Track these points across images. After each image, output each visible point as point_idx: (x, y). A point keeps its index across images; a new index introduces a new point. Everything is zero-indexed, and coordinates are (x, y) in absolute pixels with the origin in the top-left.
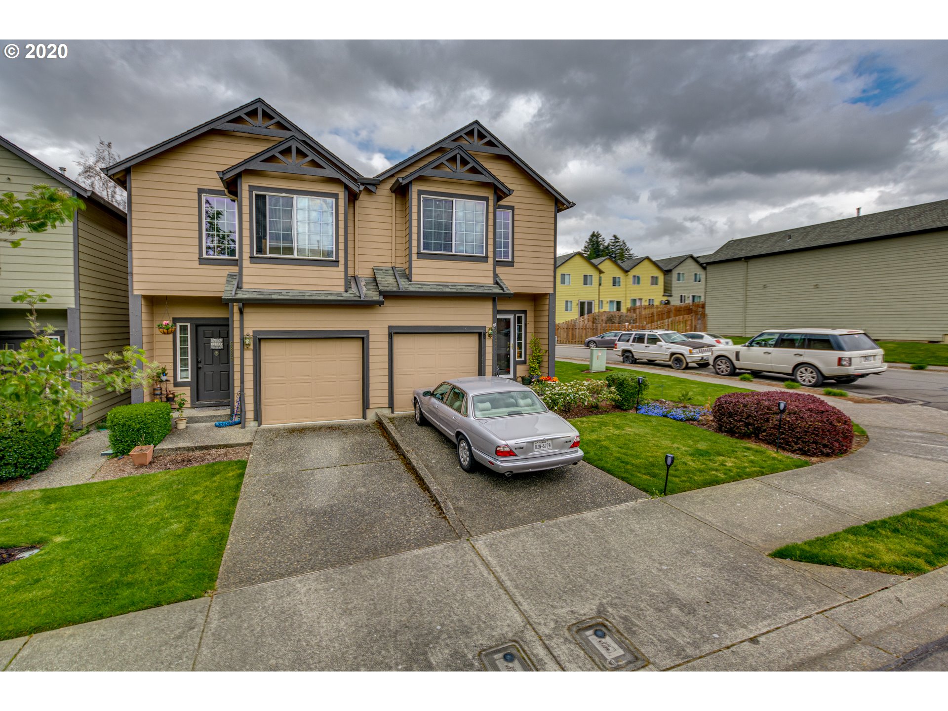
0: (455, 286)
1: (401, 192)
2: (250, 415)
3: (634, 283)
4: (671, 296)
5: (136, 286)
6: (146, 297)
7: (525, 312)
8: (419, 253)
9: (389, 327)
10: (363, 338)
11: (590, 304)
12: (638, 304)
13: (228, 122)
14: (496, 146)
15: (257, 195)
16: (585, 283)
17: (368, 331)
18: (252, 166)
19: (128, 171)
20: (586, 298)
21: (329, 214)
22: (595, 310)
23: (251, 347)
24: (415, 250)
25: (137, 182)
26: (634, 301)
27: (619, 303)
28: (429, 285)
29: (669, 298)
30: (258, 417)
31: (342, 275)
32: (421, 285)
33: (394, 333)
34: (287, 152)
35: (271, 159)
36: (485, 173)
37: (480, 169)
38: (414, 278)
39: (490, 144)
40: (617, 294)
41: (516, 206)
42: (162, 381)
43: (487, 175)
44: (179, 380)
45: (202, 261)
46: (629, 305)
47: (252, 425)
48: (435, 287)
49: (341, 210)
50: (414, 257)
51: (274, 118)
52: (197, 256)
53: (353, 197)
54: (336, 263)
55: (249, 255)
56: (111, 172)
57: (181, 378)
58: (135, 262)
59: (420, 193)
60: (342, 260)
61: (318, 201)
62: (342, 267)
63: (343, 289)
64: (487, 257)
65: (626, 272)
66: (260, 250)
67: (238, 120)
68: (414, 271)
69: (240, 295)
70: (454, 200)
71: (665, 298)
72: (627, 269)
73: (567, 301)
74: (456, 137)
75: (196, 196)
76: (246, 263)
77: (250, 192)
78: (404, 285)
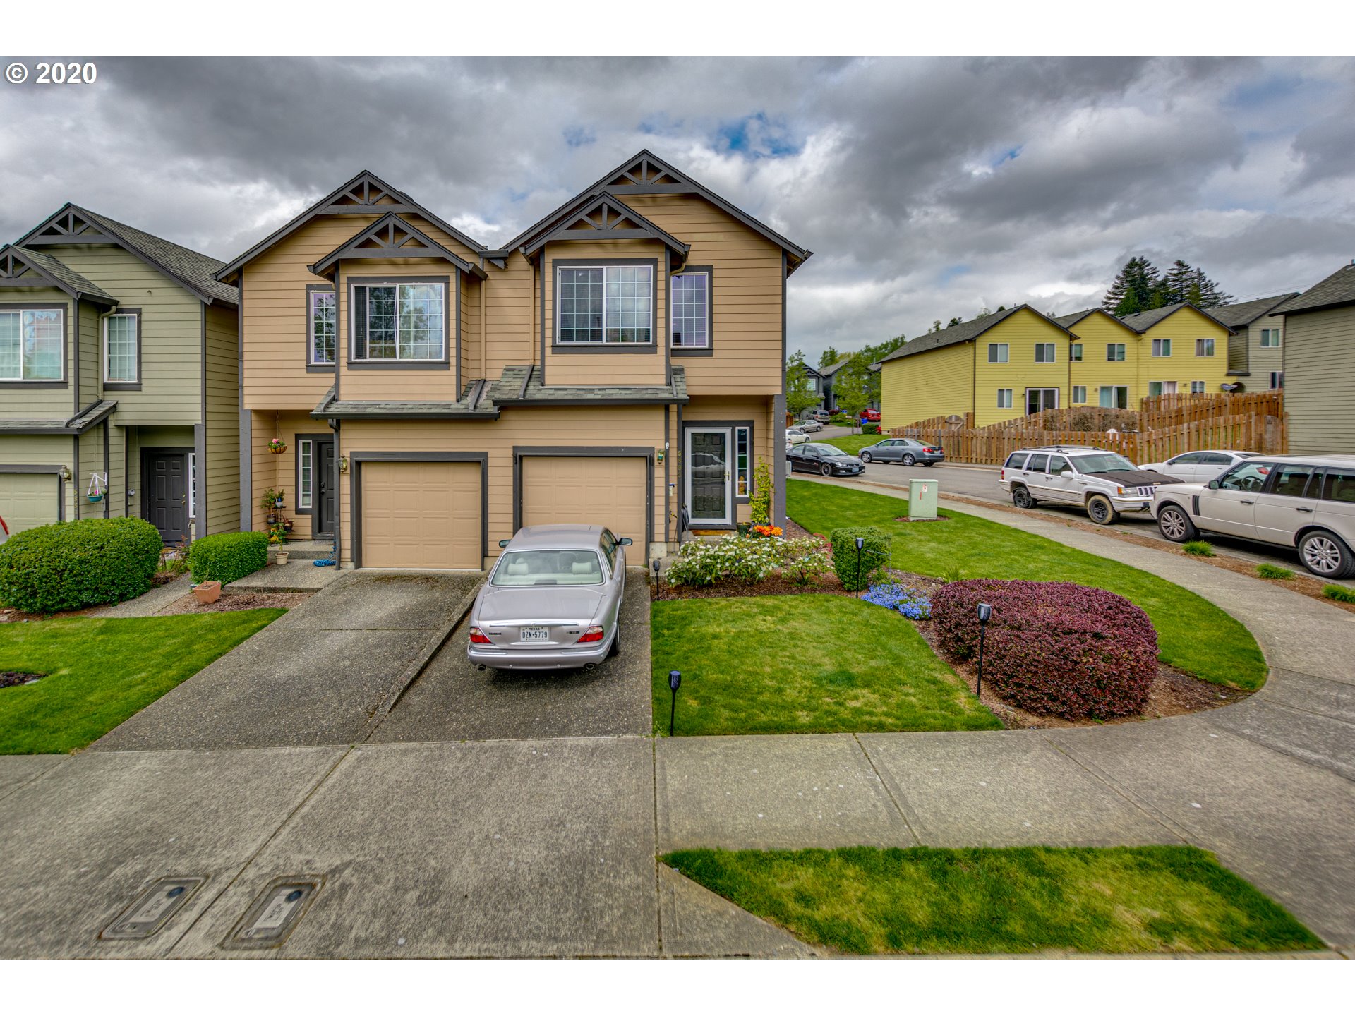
0: (604, 389)
1: (535, 262)
2: (347, 554)
3: (1157, 353)
4: (1248, 375)
5: (247, 400)
6: (259, 413)
7: (751, 423)
8: (554, 346)
9: (514, 448)
10: (479, 462)
11: (1050, 394)
12: (1166, 390)
13: (333, 204)
14: (676, 182)
15: (356, 288)
16: (1039, 359)
17: (486, 453)
18: (346, 255)
19: (239, 272)
20: (1041, 384)
21: (437, 303)
22: (1062, 403)
23: (348, 471)
24: (548, 342)
25: (249, 284)
26: (1157, 387)
27: (1121, 392)
28: (565, 390)
29: (1242, 380)
30: (358, 559)
31: (454, 380)
32: (556, 390)
33: (520, 458)
34: (383, 233)
35: (368, 244)
36: (643, 225)
37: (636, 220)
38: (548, 380)
39: (669, 179)
40: (1117, 374)
41: (715, 264)
42: (276, 508)
43: (648, 228)
44: (301, 506)
45: (310, 369)
46: (1145, 393)
47: (349, 566)
48: (574, 392)
49: (453, 296)
50: (548, 351)
52: (305, 363)
54: (446, 365)
55: (346, 360)
56: (221, 276)
57: (303, 505)
58: (246, 373)
59: (556, 263)
60: (453, 361)
61: (426, 287)
62: (453, 370)
63: (454, 398)
64: (655, 346)
65: (1138, 334)
66: (359, 353)
67: (344, 200)
68: (548, 371)
69: (334, 409)
70: (605, 268)
71: (1234, 379)
72: (1138, 328)
73: (1001, 391)
74: (617, 179)
75: (304, 294)
76: (344, 370)
77: (349, 285)
78: (536, 393)
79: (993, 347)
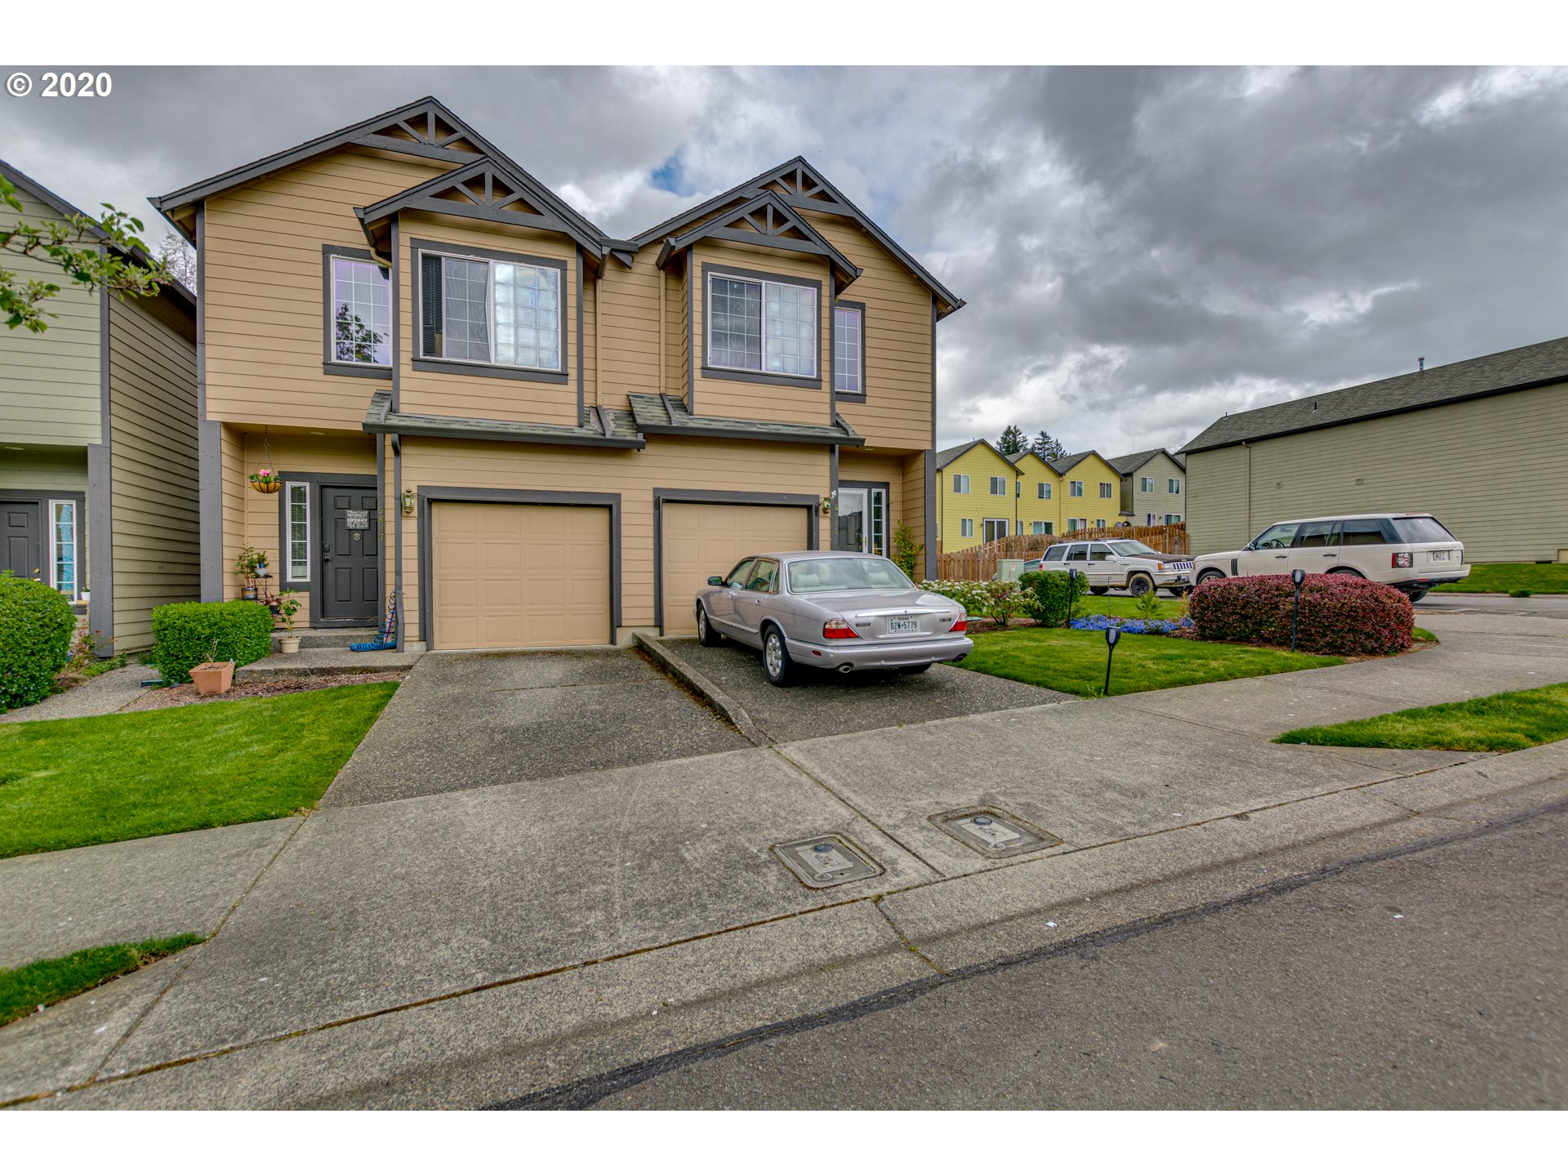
0: (767, 424)
1: (674, 266)
2: (412, 630)
3: (1073, 494)
4: (1133, 515)
5: (211, 406)
6: (229, 427)
7: (886, 485)
8: (704, 368)
9: (655, 490)
10: (609, 506)
11: (1002, 525)
12: (1079, 527)
13: (375, 133)
14: (833, 201)
15: (425, 256)
16: (994, 491)
17: (620, 495)
18: (415, 203)
19: (198, 206)
20: (996, 515)
21: (550, 294)
22: (1010, 532)
23: (415, 513)
24: (698, 364)
25: (212, 226)
26: (1073, 522)
27: (1048, 526)
28: (722, 421)
29: (1130, 519)
30: (425, 635)
31: (574, 398)
32: (709, 420)
33: (664, 500)
34: (477, 183)
35: (450, 193)
36: (814, 238)
37: (806, 232)
38: (698, 409)
39: (824, 196)
40: (1045, 511)
41: (868, 303)
42: (258, 576)
43: (819, 242)
44: (289, 579)
45: (329, 368)
46: (1066, 529)
47: (415, 646)
48: (733, 424)
49: (572, 289)
50: (697, 374)
51: (455, 132)
52: (321, 359)
53: (592, 272)
54: (561, 377)
55: (410, 356)
56: (167, 206)
57: (293, 577)
58: (210, 365)
59: (706, 267)
60: (573, 374)
61: (531, 272)
62: (572, 385)
63: (574, 422)
64: (819, 380)
65: (1060, 475)
66: (431, 348)
67: (393, 131)
68: (697, 397)
69: (394, 421)
70: (764, 282)
71: (1123, 519)
72: (1060, 471)
73: (964, 521)
74: (767, 183)
75: (319, 258)
76: (406, 370)
77: (414, 249)
78: (678, 419)
79: (957, 479)
